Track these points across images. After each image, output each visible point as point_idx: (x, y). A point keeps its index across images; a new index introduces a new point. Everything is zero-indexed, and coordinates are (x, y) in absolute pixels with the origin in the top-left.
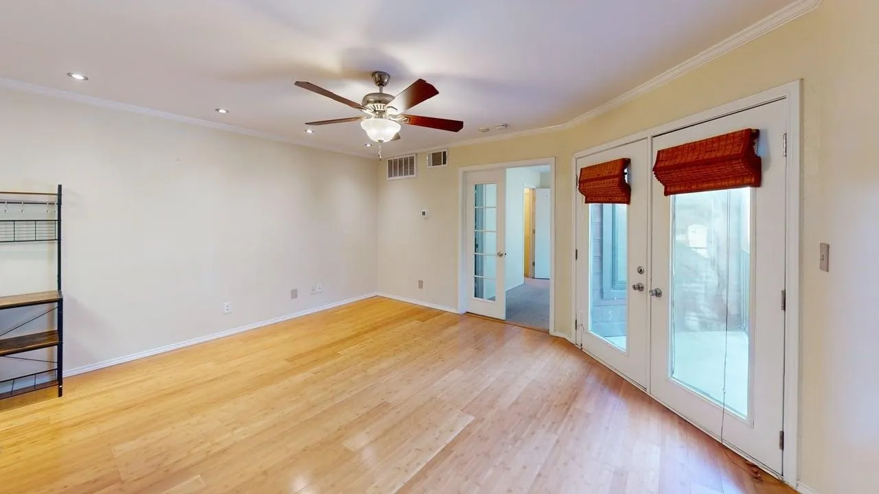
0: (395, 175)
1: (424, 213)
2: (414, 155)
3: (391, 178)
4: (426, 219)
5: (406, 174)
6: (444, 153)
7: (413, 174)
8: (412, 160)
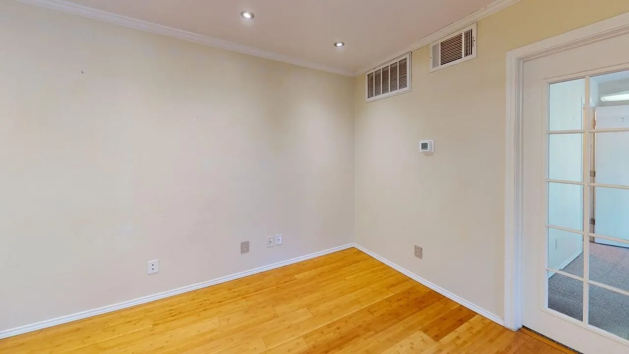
0: (377, 93)
1: (424, 146)
2: (407, 56)
3: (372, 99)
4: (427, 154)
5: (393, 88)
6: (469, 35)
7: (406, 86)
8: (403, 65)
